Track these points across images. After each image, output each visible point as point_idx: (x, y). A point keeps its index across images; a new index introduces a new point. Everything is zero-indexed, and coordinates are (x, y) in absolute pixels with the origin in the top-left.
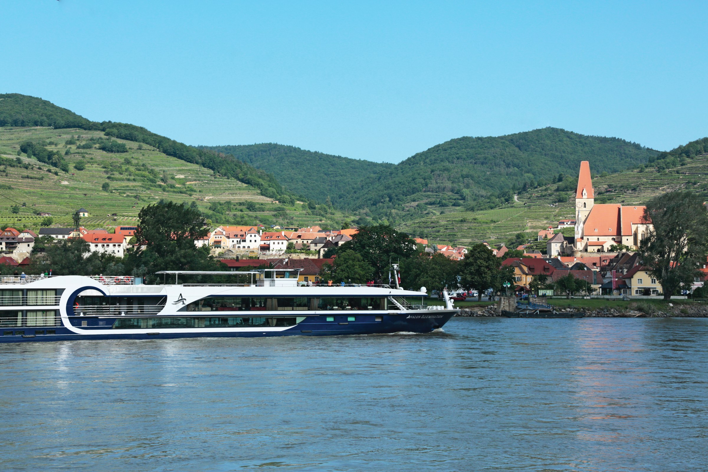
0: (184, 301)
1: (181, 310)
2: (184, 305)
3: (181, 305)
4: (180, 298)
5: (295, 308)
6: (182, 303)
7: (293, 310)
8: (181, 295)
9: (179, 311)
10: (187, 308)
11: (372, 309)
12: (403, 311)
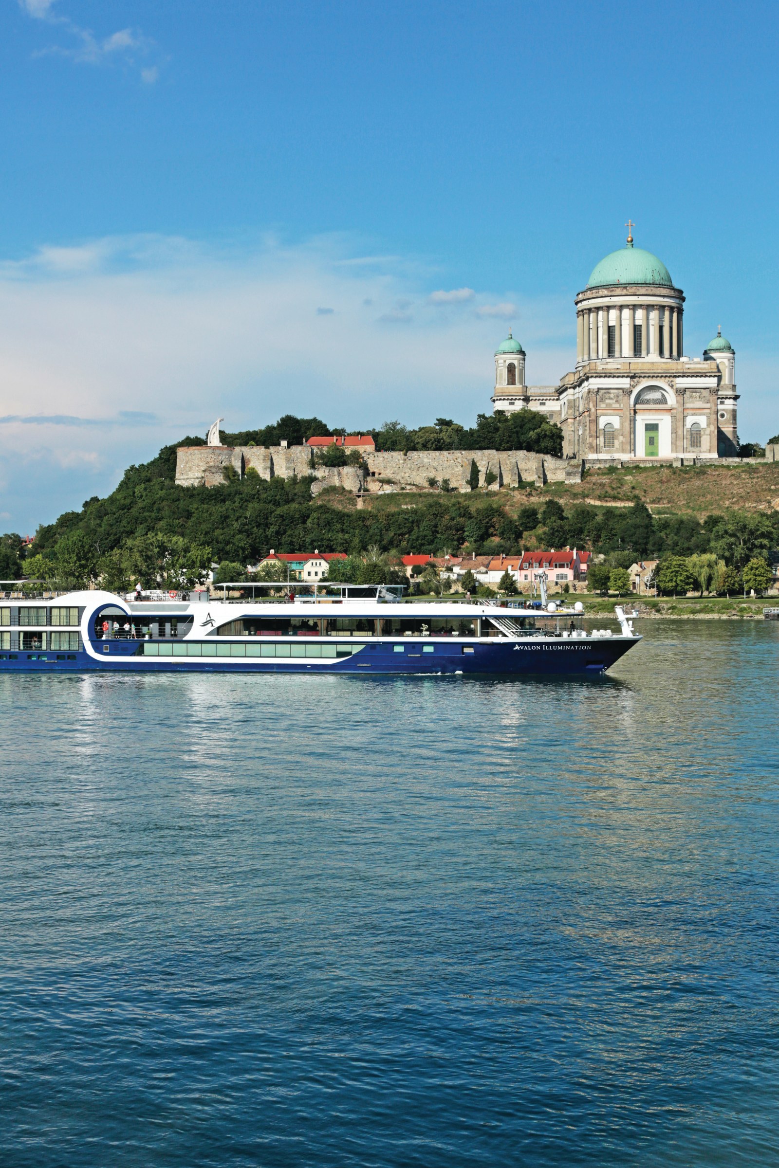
0: (213, 622)
1: (210, 634)
2: (213, 628)
3: (209, 628)
4: (209, 619)
5: (355, 633)
6: (210, 624)
7: (352, 635)
8: (209, 614)
9: (208, 635)
10: (219, 631)
11: (459, 636)
12: (511, 637)
